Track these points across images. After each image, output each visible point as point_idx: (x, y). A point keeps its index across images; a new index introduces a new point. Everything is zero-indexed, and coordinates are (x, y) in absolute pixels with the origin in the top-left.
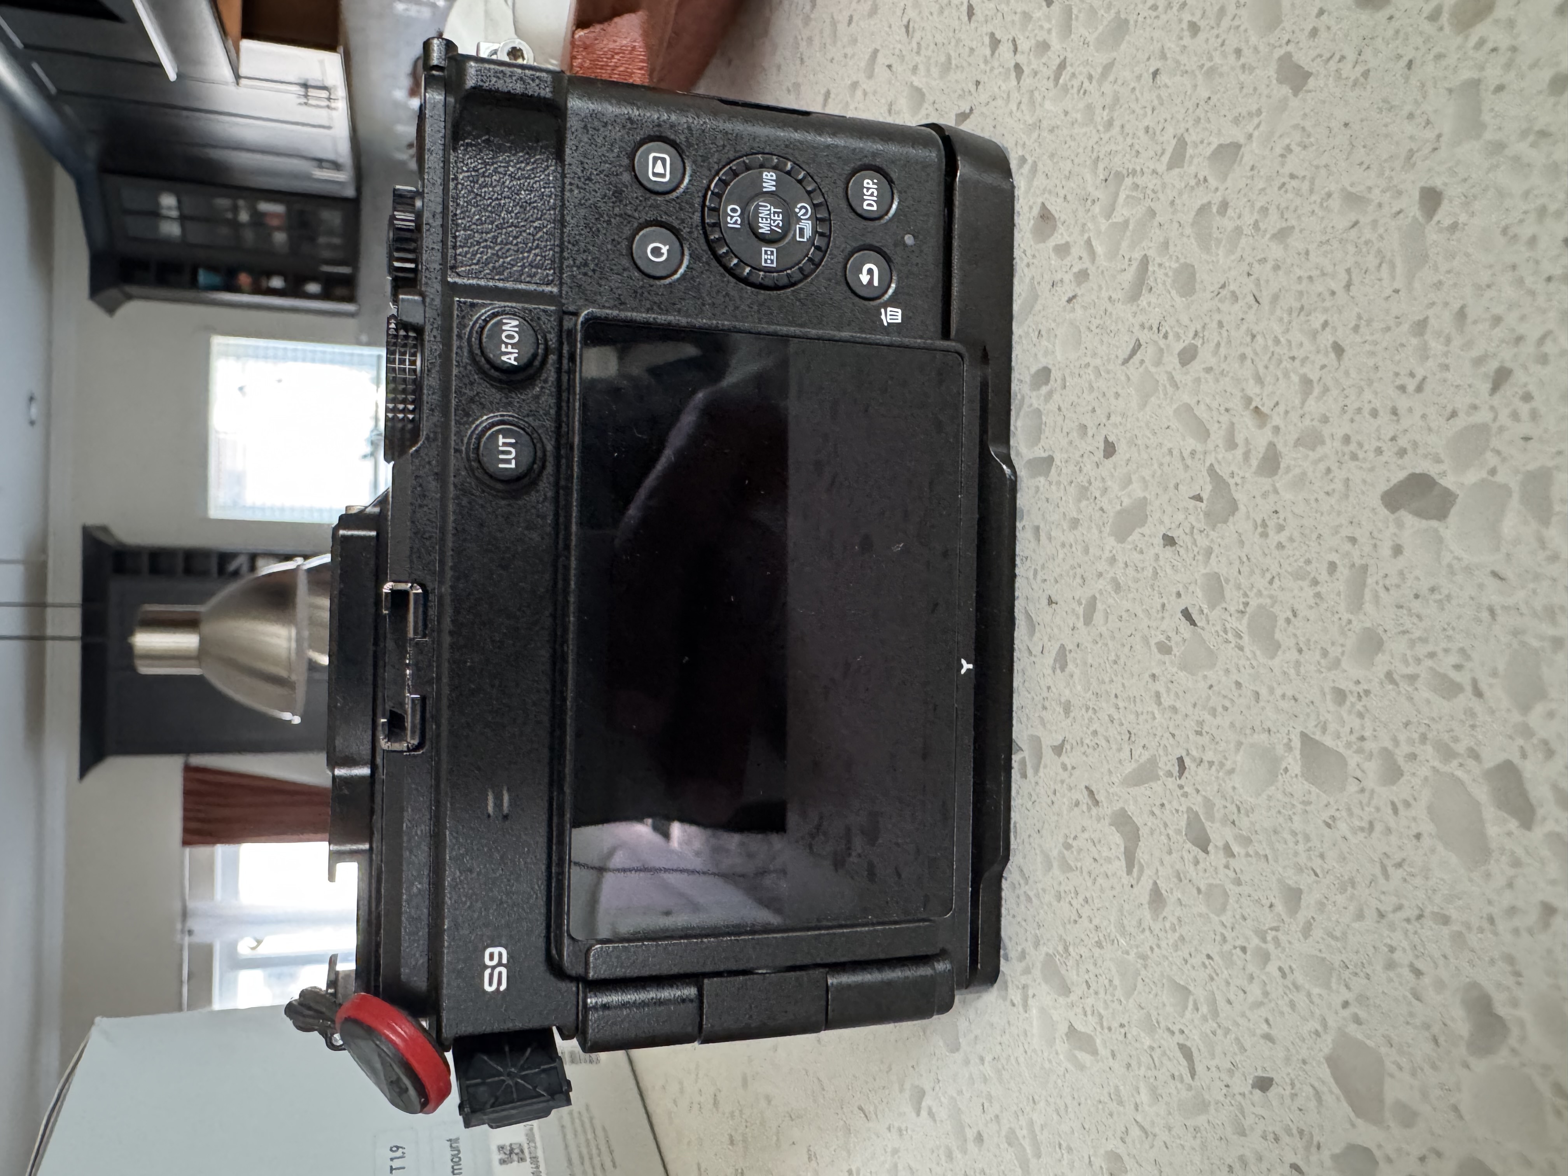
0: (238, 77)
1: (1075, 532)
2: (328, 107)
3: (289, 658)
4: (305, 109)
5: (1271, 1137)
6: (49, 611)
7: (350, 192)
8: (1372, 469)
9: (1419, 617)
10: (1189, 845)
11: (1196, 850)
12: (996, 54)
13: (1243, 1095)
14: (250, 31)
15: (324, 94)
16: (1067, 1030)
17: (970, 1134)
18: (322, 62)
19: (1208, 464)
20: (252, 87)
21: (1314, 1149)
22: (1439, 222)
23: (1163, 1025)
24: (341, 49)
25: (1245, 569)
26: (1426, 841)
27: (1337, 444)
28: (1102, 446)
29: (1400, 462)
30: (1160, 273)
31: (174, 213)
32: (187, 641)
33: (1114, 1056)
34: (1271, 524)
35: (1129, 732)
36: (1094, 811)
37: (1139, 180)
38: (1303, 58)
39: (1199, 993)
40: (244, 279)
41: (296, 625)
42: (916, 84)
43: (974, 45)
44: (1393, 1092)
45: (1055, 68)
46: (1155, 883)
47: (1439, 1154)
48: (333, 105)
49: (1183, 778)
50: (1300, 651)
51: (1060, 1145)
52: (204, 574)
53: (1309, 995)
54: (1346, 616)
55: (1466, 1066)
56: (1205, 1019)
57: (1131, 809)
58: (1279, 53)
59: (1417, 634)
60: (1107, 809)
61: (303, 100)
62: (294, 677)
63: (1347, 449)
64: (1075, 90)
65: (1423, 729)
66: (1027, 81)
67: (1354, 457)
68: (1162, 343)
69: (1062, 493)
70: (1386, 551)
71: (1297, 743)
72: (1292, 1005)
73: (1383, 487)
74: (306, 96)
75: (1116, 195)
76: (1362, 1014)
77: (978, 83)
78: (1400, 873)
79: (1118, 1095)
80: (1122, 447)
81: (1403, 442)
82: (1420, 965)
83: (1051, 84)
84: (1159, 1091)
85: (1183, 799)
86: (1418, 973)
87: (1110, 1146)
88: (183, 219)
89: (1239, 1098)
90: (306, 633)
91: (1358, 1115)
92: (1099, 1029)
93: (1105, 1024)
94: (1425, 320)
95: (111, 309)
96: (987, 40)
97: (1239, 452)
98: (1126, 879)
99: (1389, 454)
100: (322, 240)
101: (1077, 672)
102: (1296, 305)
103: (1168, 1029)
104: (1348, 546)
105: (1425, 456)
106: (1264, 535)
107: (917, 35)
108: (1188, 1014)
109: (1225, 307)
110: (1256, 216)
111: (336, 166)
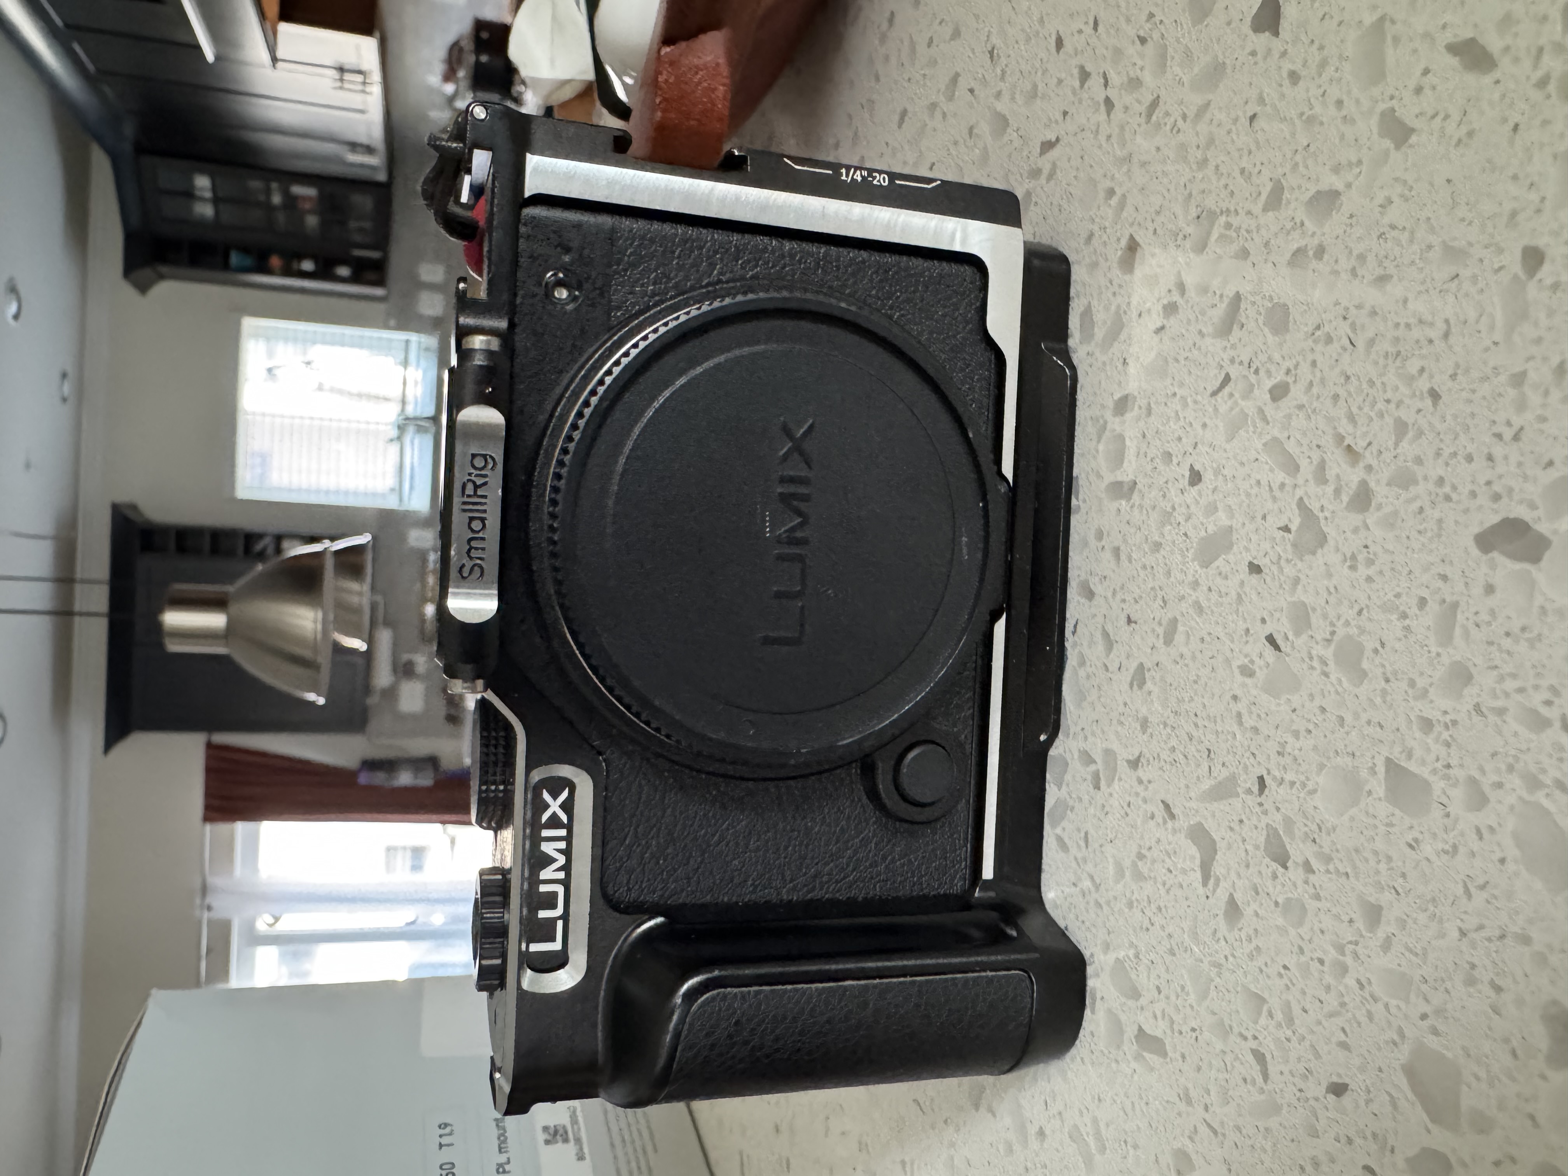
0: (275, 60)
1: (1157, 555)
2: (363, 92)
3: (315, 638)
4: (341, 93)
5: (1343, 1140)
6: (78, 588)
7: (382, 177)
8: (1466, 511)
9: (1509, 653)
10: (1267, 860)
11: (1275, 865)
12: (1086, 86)
13: (1317, 1099)
14: (287, 15)
15: (359, 78)
16: (1136, 1032)
17: (1033, 1130)
18: (358, 48)
19: (1297, 497)
20: (290, 71)
21: (1388, 1153)
22: (1540, 280)
23: (1236, 1030)
24: (377, 34)
25: (1332, 600)
26: (1511, 867)
27: (1431, 486)
28: (1187, 474)
29: (1495, 506)
30: (1251, 312)
31: (208, 195)
32: (215, 620)
33: (1183, 1057)
34: (1360, 558)
35: (1209, 751)
36: (1170, 824)
37: (1235, 221)
38: (1407, 113)
39: (1274, 1002)
40: (275, 261)
41: (322, 608)
42: (998, 109)
43: (1063, 75)
44: (1467, 1100)
45: (1148, 104)
46: (1231, 895)
47: (1513, 1160)
48: (368, 89)
49: (1264, 796)
50: (1387, 681)
51: (1125, 1142)
52: (230, 553)
53: (1387, 1006)
54: (1434, 649)
55: (1543, 1077)
56: (1279, 1025)
57: (1210, 825)
58: (1382, 106)
59: (1507, 669)
60: (1183, 823)
61: (339, 84)
62: (320, 659)
63: (1441, 491)
64: (1168, 127)
65: (1510, 760)
66: (1118, 114)
67: (1448, 498)
68: (1253, 378)
69: (1144, 517)
70: (1477, 590)
71: (1381, 769)
72: (1370, 1016)
73: (1476, 530)
74: (342, 80)
75: (1209, 234)
76: (1441, 1028)
77: (1065, 113)
78: (1484, 895)
79: (1187, 1095)
80: (1208, 477)
81: (1497, 488)
82: (1499, 982)
83: (1143, 120)
84: (1231, 1093)
85: (1263, 817)
86: (1498, 989)
87: (1177, 1145)
88: (216, 201)
89: (1312, 1102)
90: (331, 617)
91: (1433, 1121)
92: (1169, 1032)
93: (1176, 1027)
94: (1524, 374)
95: (143, 288)
96: (1076, 72)
97: (1330, 489)
98: (1201, 891)
99: (1483, 500)
100: (353, 224)
101: (1156, 690)
102: (1392, 350)
103: (1241, 1035)
104: (1440, 584)
105: (1521, 502)
106: (1353, 568)
107: (1003, 61)
108: (1263, 1021)
109: (1319, 348)
110: (1353, 262)
111: (369, 150)
